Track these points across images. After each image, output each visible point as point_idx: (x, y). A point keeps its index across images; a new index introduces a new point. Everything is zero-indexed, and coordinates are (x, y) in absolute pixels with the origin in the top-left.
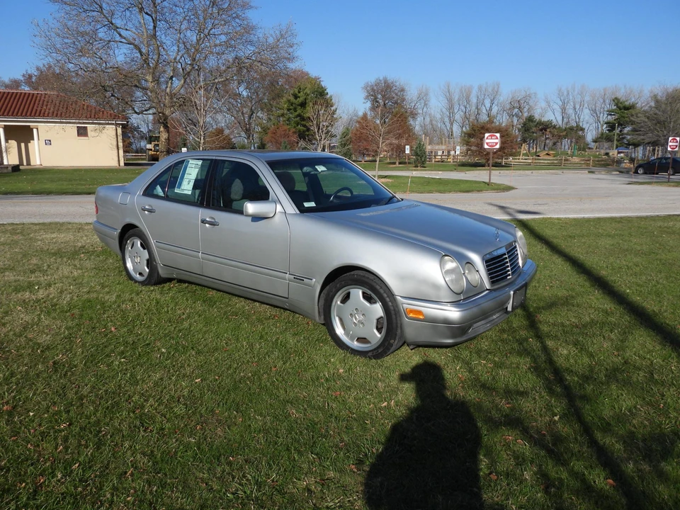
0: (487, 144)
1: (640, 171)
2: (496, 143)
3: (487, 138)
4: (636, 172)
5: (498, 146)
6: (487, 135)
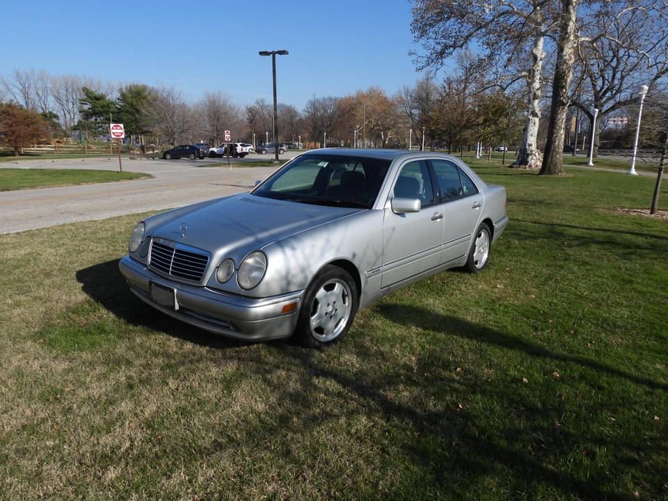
0: (114, 133)
1: (169, 156)
2: (122, 134)
3: (113, 129)
5: (123, 136)
6: (112, 125)
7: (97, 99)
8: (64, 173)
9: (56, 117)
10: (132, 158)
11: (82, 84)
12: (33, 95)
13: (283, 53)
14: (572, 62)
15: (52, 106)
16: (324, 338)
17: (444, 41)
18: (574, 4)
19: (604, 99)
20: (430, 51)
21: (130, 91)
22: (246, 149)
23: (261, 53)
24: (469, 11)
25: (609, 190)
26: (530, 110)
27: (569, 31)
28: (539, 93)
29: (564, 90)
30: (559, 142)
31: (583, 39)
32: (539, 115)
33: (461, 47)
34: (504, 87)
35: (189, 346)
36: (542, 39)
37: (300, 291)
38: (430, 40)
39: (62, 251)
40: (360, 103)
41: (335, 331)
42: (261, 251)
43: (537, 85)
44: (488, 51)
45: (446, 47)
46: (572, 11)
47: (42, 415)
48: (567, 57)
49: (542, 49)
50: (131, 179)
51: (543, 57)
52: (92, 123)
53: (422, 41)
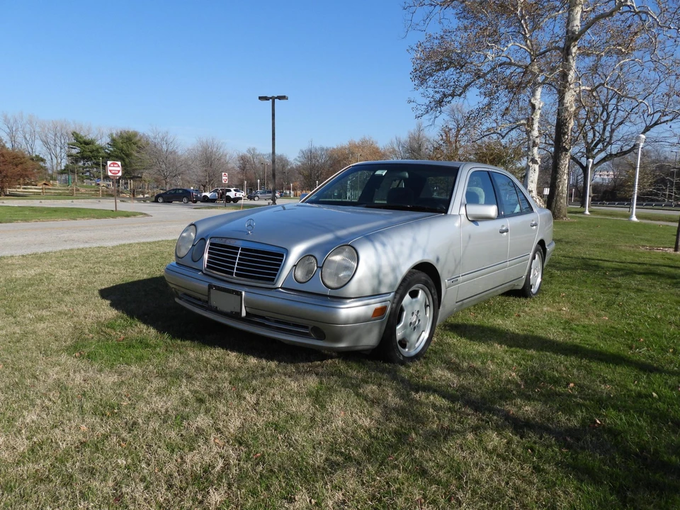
0: (110, 171)
1: (160, 200)
2: (119, 171)
3: (110, 166)
4: (156, 201)
5: (120, 174)
6: (109, 163)
7: (87, 143)
8: (56, 210)
9: (43, 160)
10: (123, 201)
11: (72, 128)
12: (20, 138)
13: (282, 98)
14: (573, 109)
15: (39, 149)
16: (407, 352)
17: (443, 90)
18: (573, 55)
19: (596, 151)
20: (429, 99)
21: (121, 136)
22: (239, 195)
23: (261, 98)
24: (468, 61)
25: (619, 232)
26: (530, 157)
27: (569, 80)
28: (538, 141)
29: (566, 137)
30: (562, 187)
31: (584, 88)
32: (539, 162)
33: (460, 95)
34: (503, 135)
35: (253, 361)
36: (540, 90)
37: (390, 293)
38: (429, 89)
39: (76, 272)
40: (352, 153)
41: (417, 345)
42: (349, 245)
43: (535, 133)
44: (487, 100)
45: (445, 95)
46: (571, 61)
47: (101, 431)
48: (568, 105)
49: (541, 99)
50: (128, 216)
51: (541, 106)
52: (80, 167)
53: (421, 90)
